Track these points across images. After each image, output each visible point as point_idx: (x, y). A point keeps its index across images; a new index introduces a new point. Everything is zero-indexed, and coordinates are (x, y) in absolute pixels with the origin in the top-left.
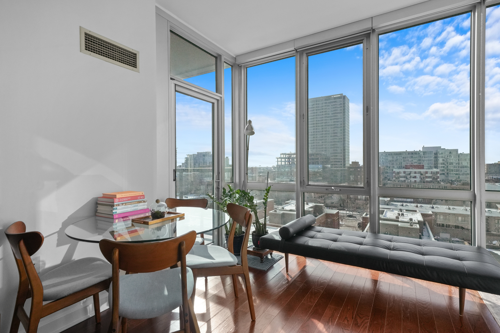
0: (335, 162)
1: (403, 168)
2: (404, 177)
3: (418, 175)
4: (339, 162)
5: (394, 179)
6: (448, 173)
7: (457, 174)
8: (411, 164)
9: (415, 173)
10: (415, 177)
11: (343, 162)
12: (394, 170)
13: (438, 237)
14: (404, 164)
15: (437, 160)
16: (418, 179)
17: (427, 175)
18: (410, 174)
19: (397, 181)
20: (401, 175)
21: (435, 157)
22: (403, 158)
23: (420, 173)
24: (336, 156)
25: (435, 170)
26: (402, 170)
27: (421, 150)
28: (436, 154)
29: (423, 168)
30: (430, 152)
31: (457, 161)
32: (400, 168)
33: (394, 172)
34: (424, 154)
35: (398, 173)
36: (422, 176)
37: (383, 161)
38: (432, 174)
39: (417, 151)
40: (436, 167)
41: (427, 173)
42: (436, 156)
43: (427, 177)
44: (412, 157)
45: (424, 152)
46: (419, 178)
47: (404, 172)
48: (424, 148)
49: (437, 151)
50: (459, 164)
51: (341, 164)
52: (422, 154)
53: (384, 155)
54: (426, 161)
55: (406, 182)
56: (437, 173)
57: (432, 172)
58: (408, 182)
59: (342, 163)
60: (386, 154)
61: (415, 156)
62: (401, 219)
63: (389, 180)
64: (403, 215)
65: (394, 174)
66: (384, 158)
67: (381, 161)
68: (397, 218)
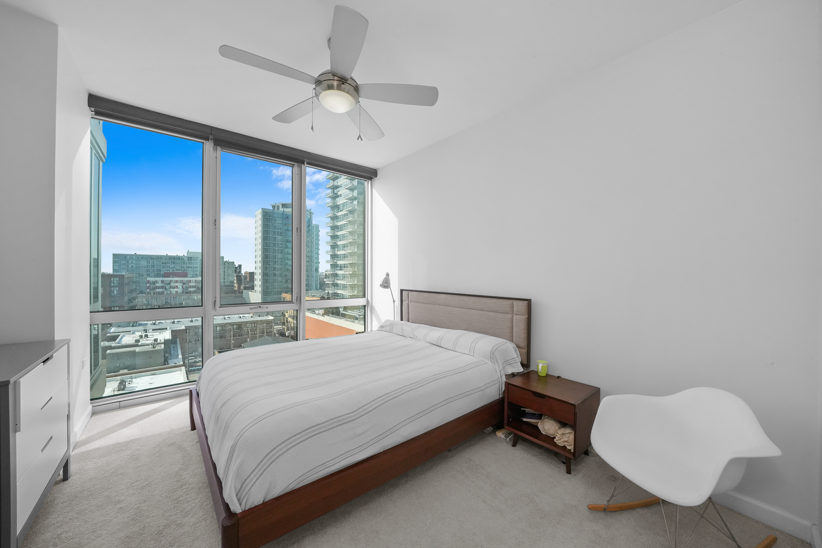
2: (162, 287)
3: (179, 285)
5: (148, 290)
9: (176, 282)
10: (177, 287)
12: (148, 279)
13: (196, 353)
14: (164, 271)
16: (180, 290)
17: (190, 284)
18: (169, 284)
19: (152, 293)
20: (157, 285)
22: (163, 263)
23: (182, 282)
26: (161, 279)
27: (186, 255)
29: (186, 276)
32: (158, 275)
33: (148, 282)
34: (188, 260)
35: (154, 283)
36: (184, 286)
37: (132, 266)
39: (180, 256)
41: (190, 281)
43: (190, 287)
44: (174, 263)
45: (188, 258)
46: (181, 287)
47: (162, 282)
48: (188, 252)
52: (186, 259)
53: (134, 258)
54: (191, 268)
55: (165, 293)
58: (167, 294)
60: (138, 258)
61: (179, 261)
62: (142, 342)
63: (141, 292)
64: (146, 336)
65: (148, 285)
66: (134, 262)
67: (130, 266)
68: (137, 341)
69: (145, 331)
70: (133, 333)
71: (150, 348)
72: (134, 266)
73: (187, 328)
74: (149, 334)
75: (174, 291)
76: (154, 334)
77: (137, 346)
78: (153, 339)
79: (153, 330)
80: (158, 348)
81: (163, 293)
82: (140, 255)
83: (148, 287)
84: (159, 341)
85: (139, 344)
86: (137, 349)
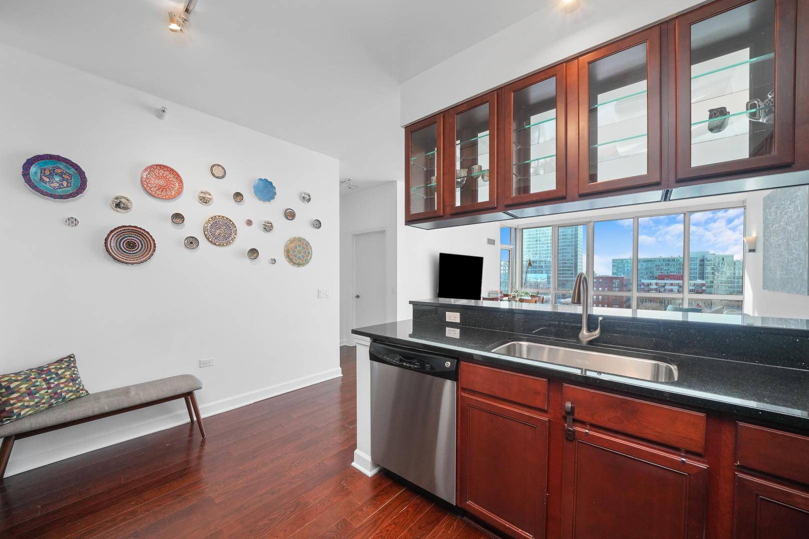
0: (563, 270)
1: (656, 278)
4: (569, 270)
6: (719, 286)
7: (731, 287)
8: (666, 274)
11: (574, 270)
15: (703, 269)
21: (700, 265)
24: (565, 263)
25: (699, 281)
28: (702, 260)
30: (694, 258)
31: (733, 269)
38: (695, 286)
40: (702, 278)
42: (701, 263)
49: (704, 257)
50: (735, 274)
51: (572, 274)
56: (703, 285)
57: (695, 284)
59: (573, 272)
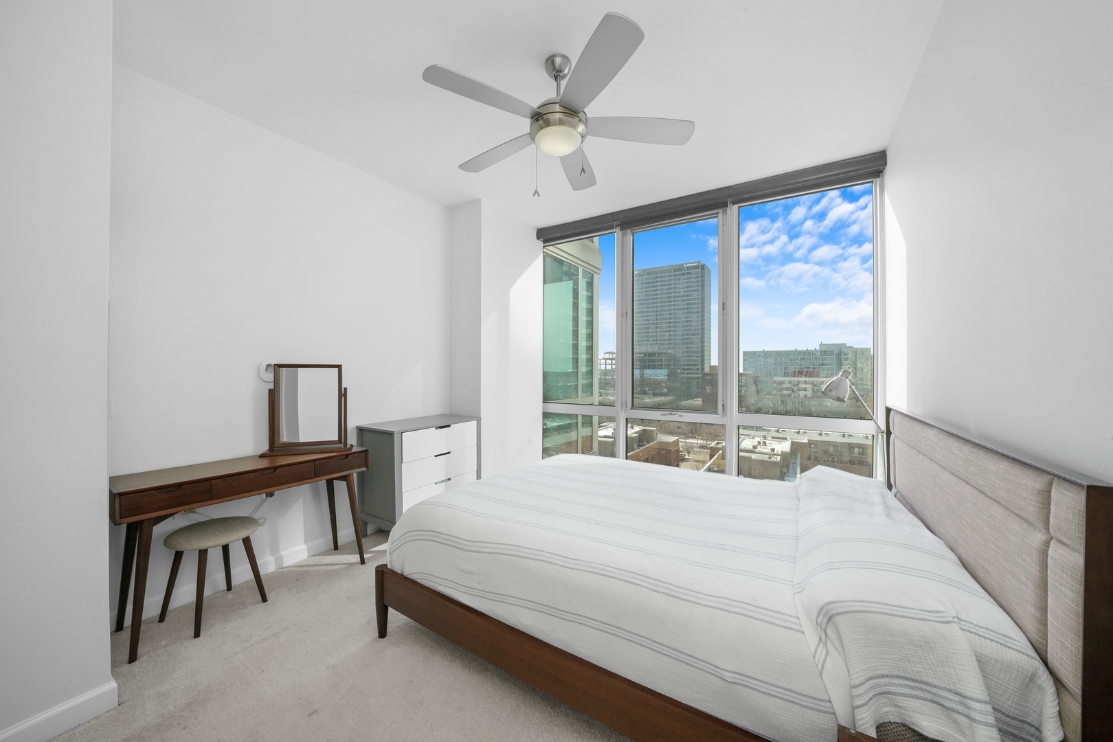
2: (790, 389)
3: (809, 387)
5: (774, 392)
9: (806, 382)
10: (805, 389)
12: (775, 379)
14: (791, 370)
16: (809, 393)
18: (798, 385)
19: (779, 395)
20: (784, 386)
22: (791, 360)
23: (812, 383)
26: (786, 379)
27: (817, 350)
32: (785, 375)
33: (775, 382)
34: (821, 355)
35: (781, 383)
37: (760, 364)
39: (811, 351)
41: (822, 383)
44: (803, 360)
45: (822, 352)
46: (811, 390)
47: (790, 382)
48: (822, 345)
52: (819, 354)
53: (762, 355)
54: (824, 365)
55: (793, 396)
60: (766, 355)
61: (808, 357)
62: (760, 449)
63: (769, 394)
64: (765, 443)
65: (775, 385)
66: (762, 359)
67: (758, 364)
68: (755, 447)
69: (765, 437)
70: (753, 438)
71: (765, 458)
72: (762, 364)
73: (811, 443)
74: (767, 442)
75: (802, 393)
76: (772, 442)
77: (754, 452)
78: (770, 448)
79: (772, 438)
80: (773, 459)
81: (790, 395)
82: (768, 352)
83: (775, 388)
84: (776, 452)
85: (756, 450)
86: (753, 456)
